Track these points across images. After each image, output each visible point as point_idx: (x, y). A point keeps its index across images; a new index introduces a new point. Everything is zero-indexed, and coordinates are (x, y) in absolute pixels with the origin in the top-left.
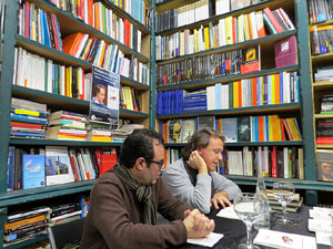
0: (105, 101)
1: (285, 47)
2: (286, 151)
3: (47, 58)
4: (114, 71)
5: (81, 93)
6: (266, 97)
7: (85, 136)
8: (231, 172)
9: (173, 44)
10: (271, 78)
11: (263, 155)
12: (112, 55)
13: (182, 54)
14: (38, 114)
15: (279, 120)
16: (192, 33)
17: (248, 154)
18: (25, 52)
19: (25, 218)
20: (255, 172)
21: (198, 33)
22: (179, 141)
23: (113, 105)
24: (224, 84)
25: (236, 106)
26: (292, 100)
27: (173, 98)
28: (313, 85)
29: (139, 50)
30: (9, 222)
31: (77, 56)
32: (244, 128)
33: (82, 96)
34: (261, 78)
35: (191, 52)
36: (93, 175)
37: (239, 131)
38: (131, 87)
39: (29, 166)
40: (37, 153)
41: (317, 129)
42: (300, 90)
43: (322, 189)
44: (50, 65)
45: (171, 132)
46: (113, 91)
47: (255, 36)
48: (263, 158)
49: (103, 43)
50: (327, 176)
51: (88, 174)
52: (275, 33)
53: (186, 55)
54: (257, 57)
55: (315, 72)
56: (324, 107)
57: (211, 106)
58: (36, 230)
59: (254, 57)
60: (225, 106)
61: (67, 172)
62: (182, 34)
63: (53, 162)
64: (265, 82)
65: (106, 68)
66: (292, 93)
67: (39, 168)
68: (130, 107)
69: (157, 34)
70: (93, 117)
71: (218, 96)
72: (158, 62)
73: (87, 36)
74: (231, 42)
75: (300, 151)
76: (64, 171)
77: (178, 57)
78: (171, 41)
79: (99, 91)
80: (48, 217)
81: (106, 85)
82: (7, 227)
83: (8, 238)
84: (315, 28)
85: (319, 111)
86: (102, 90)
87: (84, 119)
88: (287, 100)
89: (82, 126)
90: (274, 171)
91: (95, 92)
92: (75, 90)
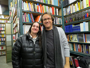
9: (68, 10)
13: (71, 13)
16: (74, 5)
21: (76, 5)
24: (87, 22)
27: (70, 27)
53: (73, 13)
62: (71, 6)
69: (63, 8)
72: (64, 16)
73: (41, 16)
74: (88, 6)
78: (68, 9)
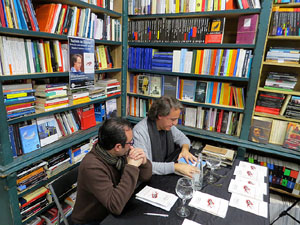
0: (82, 68)
1: (247, 23)
2: (230, 114)
3: (25, 38)
4: (88, 37)
5: (60, 65)
6: (222, 69)
7: (68, 101)
8: (186, 124)
10: (230, 53)
11: (212, 115)
12: (86, 20)
13: (154, 12)
14: (26, 94)
15: (230, 88)
17: (202, 113)
18: (4, 38)
19: (29, 173)
20: (205, 126)
22: (146, 94)
23: (89, 70)
25: (197, 72)
26: (243, 75)
27: (143, 55)
28: (263, 63)
29: (111, 8)
30: (18, 178)
31: (53, 31)
32: (201, 92)
33: (61, 68)
34: (221, 51)
35: (162, 12)
36: (76, 128)
37: (196, 93)
38: (105, 45)
39: (26, 136)
40: (29, 123)
41: (258, 99)
42: (251, 68)
43: (251, 147)
44: (29, 44)
45: (141, 85)
46: (89, 57)
47: (223, 8)
48: (212, 117)
49: (76, 9)
50: (255, 138)
51: (72, 129)
52: (242, 8)
53: (157, 14)
54: (221, 29)
55: (268, 50)
56: (268, 83)
57: (176, 69)
58: (39, 179)
59: (218, 29)
60: (188, 70)
61: (55, 132)
63: (44, 128)
64: (224, 55)
65: (80, 36)
66: (244, 68)
67: (34, 135)
68: (105, 66)
70: (73, 85)
71: (183, 61)
72: (130, 16)
73: (60, 5)
74: (199, 9)
75: (241, 115)
76: (52, 132)
77: (150, 14)
79: (76, 60)
80: (46, 167)
81: (81, 53)
82: (18, 182)
83: (20, 189)
84: (277, 9)
85: (263, 85)
86: (79, 59)
87: (65, 87)
88: (239, 74)
89: (64, 93)
90: (219, 127)
91: (72, 63)
92: (54, 64)
